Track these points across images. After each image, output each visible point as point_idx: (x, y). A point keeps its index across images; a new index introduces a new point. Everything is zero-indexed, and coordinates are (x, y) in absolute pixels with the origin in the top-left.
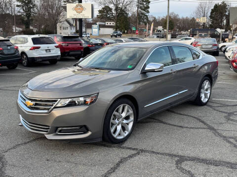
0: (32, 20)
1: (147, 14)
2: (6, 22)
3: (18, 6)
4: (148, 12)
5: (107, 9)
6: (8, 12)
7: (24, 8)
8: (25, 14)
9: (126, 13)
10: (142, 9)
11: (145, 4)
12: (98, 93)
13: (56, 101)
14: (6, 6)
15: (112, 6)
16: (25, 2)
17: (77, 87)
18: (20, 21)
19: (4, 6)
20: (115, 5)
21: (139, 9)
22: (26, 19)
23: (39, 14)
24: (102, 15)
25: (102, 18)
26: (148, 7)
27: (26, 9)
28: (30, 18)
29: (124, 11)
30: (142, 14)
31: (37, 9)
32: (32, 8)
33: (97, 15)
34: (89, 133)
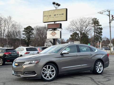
0: (31, 41)
1: (101, 36)
2: (16, 43)
3: (23, 34)
4: (102, 35)
5: (75, 34)
6: (17, 37)
7: (27, 35)
8: (27, 38)
9: (87, 36)
10: (97, 33)
11: (99, 30)
12: (40, 60)
13: (25, 62)
14: (17, 34)
15: (78, 32)
16: (27, 32)
17: (33, 58)
18: (24, 42)
19: (15, 34)
20: (79, 31)
21: (95, 33)
22: (27, 41)
23: (35, 38)
24: (72, 38)
25: (72, 39)
26: (102, 32)
27: (28, 36)
28: (30, 41)
29: (86, 35)
30: (98, 36)
31: (34, 35)
32: (31, 35)
33: (70, 38)
34: (36, 75)
